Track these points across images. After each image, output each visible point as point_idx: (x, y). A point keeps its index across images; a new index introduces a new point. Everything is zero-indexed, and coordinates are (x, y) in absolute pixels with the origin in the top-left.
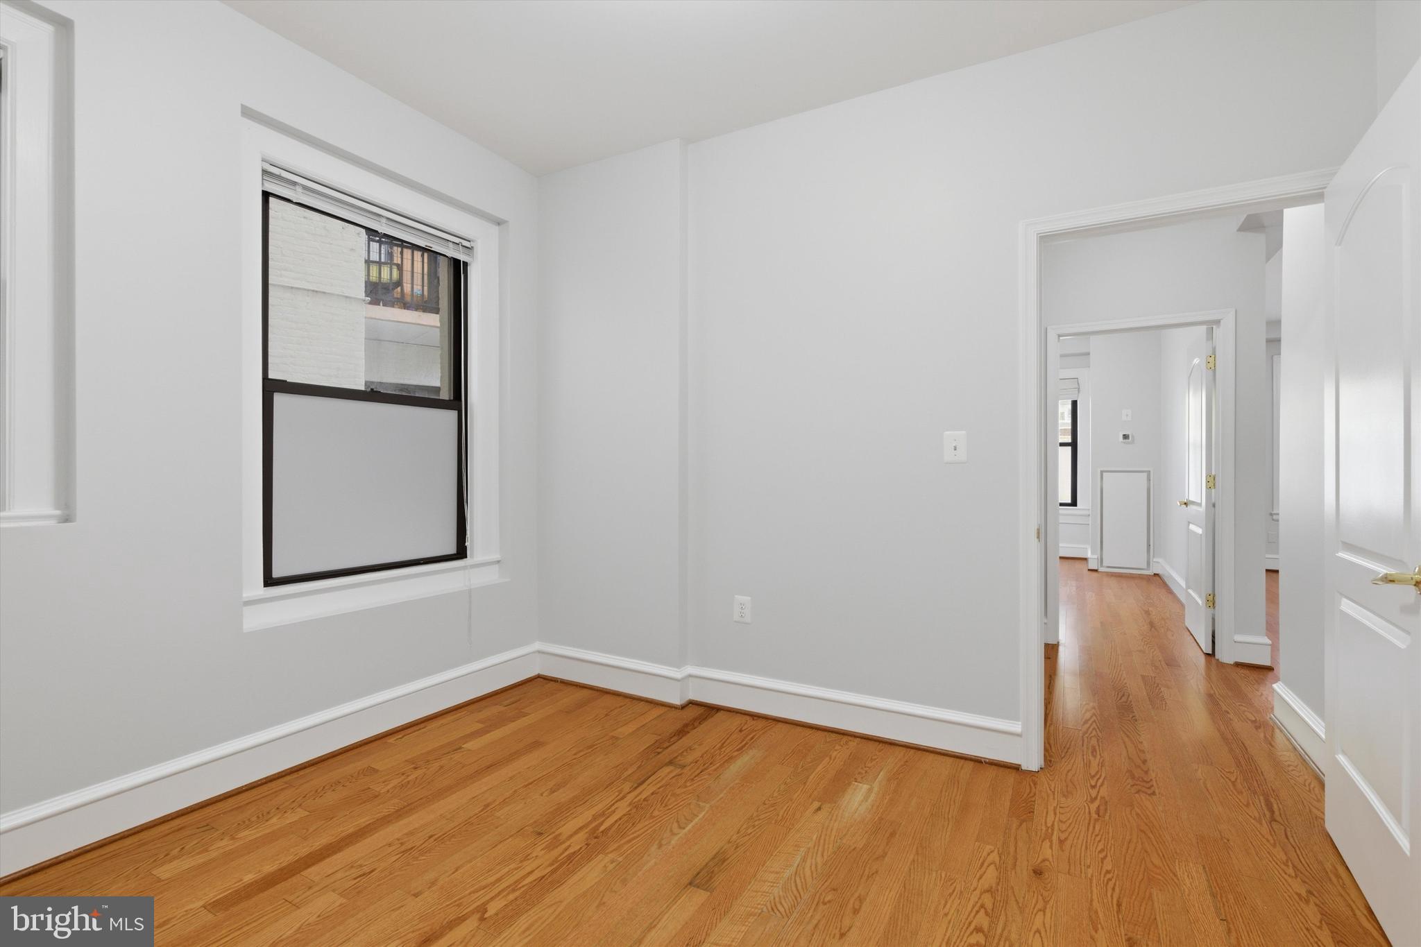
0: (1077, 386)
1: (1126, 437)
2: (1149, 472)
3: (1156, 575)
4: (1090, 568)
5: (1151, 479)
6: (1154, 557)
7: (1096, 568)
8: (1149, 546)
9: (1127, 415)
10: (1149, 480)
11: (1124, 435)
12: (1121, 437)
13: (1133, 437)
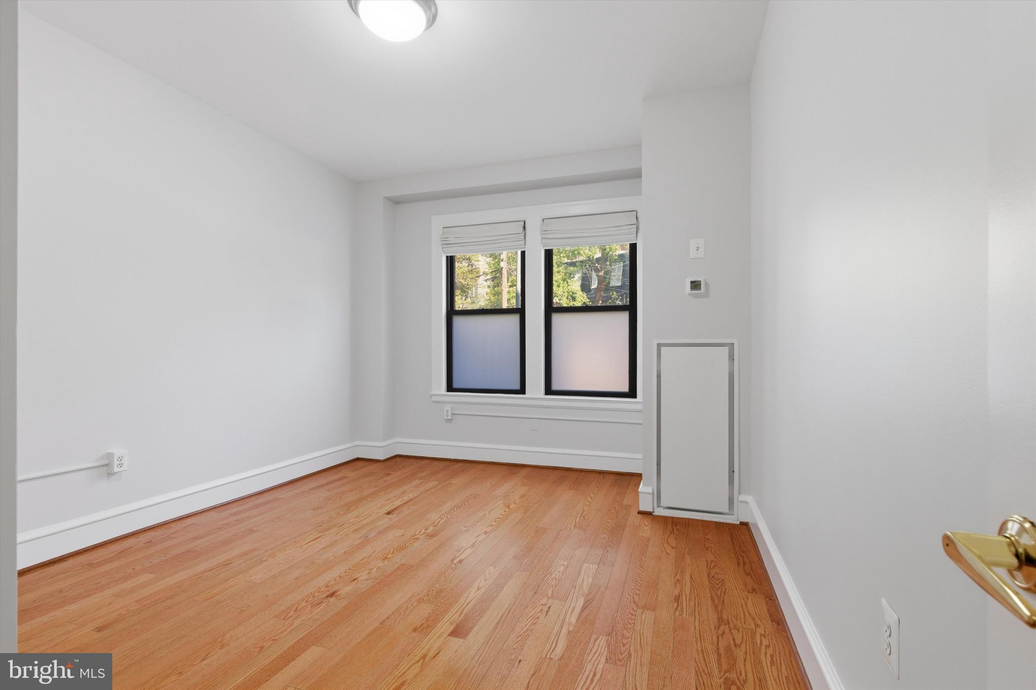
0: (634, 221)
1: (695, 285)
2: (732, 345)
3: (742, 524)
4: (642, 509)
5: (736, 358)
6: (739, 493)
7: (650, 510)
8: (732, 471)
9: (698, 249)
10: (731, 358)
11: (692, 282)
12: (688, 285)
13: (707, 285)
